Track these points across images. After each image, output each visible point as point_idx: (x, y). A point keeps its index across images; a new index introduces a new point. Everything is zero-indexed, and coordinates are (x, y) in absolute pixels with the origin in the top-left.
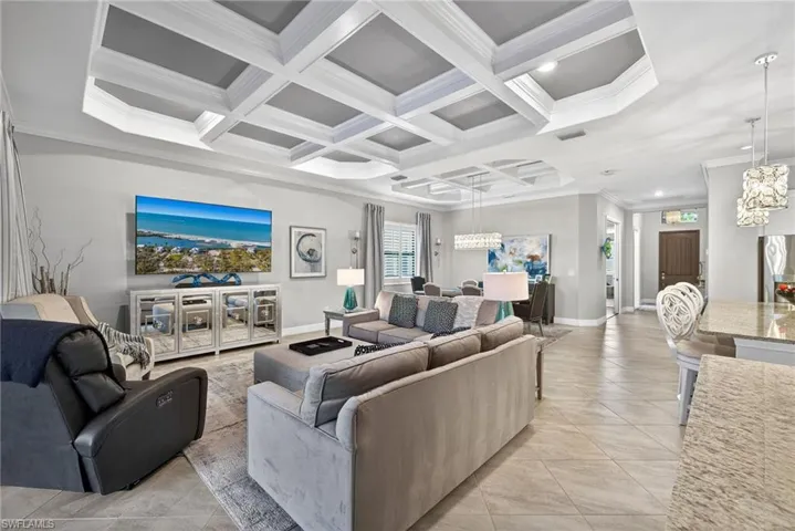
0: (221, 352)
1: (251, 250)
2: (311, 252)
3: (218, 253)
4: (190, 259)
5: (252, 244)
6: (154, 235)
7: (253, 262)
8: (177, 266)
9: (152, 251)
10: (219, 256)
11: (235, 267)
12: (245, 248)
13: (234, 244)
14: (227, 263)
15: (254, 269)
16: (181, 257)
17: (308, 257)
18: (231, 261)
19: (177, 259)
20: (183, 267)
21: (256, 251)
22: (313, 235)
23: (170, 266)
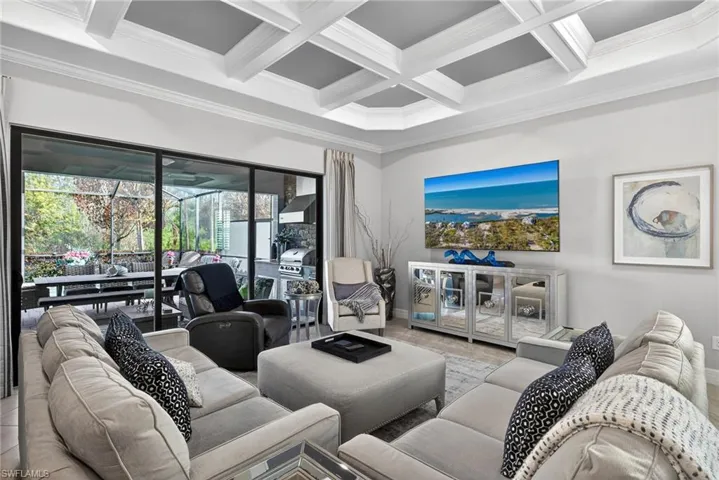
0: (475, 341)
1: (527, 221)
2: (666, 217)
3: (487, 226)
4: (462, 234)
5: (527, 213)
6: (436, 212)
7: (530, 237)
8: (452, 242)
9: (435, 227)
10: (489, 231)
11: (507, 243)
12: (520, 218)
13: (506, 214)
14: (498, 238)
15: (532, 247)
16: (455, 232)
17: (659, 227)
18: (504, 235)
19: (451, 233)
20: (457, 242)
21: (534, 221)
22: (671, 183)
23: (447, 241)
